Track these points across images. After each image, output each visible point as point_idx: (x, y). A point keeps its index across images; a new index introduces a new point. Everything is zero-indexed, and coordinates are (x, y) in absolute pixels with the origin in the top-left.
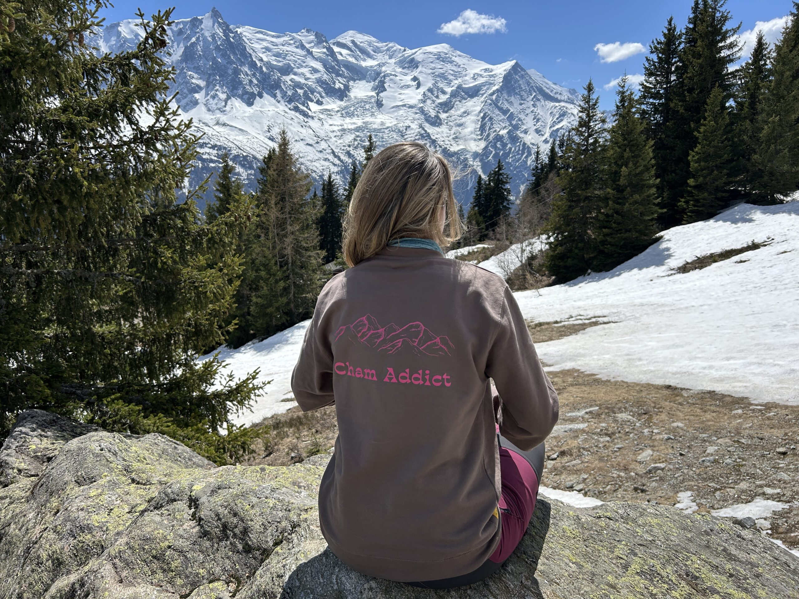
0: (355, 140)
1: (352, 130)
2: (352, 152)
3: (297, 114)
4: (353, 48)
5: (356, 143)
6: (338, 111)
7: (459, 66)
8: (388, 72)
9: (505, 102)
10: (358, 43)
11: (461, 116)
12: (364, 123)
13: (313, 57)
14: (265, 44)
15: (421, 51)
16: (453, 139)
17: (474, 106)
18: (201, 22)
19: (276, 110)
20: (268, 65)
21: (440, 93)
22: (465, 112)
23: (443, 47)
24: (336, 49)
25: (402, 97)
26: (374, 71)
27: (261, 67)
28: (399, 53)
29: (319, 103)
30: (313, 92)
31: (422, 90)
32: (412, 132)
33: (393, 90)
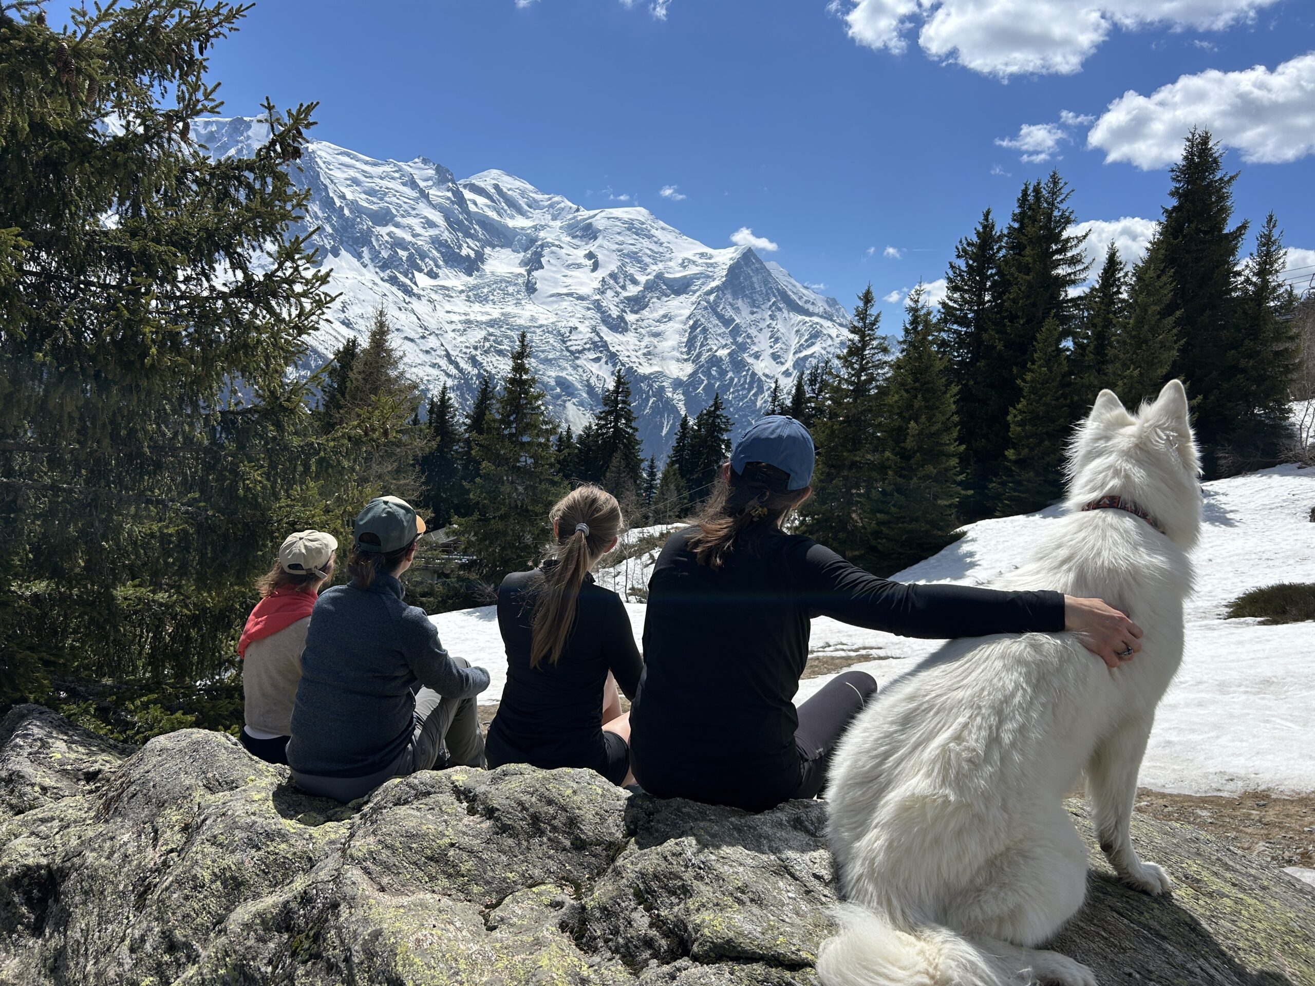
0: (486, 339)
1: (482, 323)
2: (479, 358)
3: (394, 289)
4: (496, 196)
5: (487, 344)
6: (462, 292)
7: (661, 244)
8: (549, 240)
9: (728, 308)
10: (505, 190)
11: (658, 321)
12: (503, 314)
13: (430, 202)
14: (352, 173)
15: (603, 214)
16: (644, 354)
17: (681, 308)
18: (248, 126)
19: (359, 278)
20: (354, 206)
21: (628, 282)
22: (665, 316)
23: (639, 213)
24: (468, 195)
25: (569, 281)
26: (527, 235)
27: (341, 208)
28: (569, 213)
29: (432, 275)
30: (423, 258)
31: (601, 273)
32: (581, 336)
33: (554, 269)
